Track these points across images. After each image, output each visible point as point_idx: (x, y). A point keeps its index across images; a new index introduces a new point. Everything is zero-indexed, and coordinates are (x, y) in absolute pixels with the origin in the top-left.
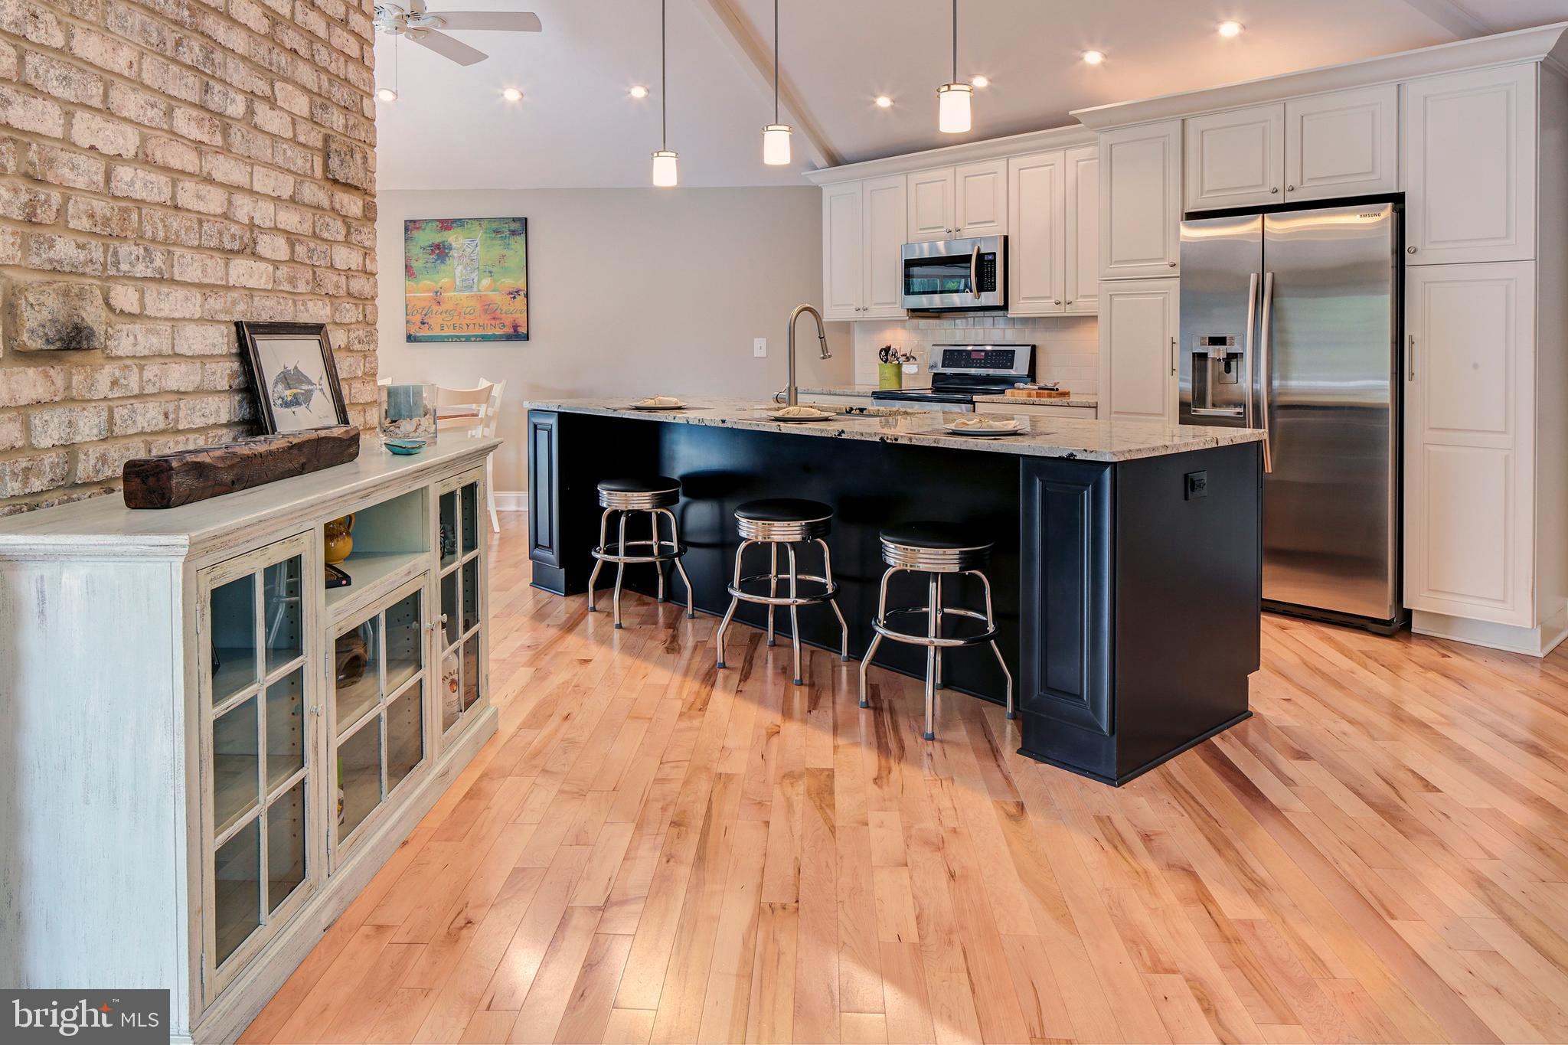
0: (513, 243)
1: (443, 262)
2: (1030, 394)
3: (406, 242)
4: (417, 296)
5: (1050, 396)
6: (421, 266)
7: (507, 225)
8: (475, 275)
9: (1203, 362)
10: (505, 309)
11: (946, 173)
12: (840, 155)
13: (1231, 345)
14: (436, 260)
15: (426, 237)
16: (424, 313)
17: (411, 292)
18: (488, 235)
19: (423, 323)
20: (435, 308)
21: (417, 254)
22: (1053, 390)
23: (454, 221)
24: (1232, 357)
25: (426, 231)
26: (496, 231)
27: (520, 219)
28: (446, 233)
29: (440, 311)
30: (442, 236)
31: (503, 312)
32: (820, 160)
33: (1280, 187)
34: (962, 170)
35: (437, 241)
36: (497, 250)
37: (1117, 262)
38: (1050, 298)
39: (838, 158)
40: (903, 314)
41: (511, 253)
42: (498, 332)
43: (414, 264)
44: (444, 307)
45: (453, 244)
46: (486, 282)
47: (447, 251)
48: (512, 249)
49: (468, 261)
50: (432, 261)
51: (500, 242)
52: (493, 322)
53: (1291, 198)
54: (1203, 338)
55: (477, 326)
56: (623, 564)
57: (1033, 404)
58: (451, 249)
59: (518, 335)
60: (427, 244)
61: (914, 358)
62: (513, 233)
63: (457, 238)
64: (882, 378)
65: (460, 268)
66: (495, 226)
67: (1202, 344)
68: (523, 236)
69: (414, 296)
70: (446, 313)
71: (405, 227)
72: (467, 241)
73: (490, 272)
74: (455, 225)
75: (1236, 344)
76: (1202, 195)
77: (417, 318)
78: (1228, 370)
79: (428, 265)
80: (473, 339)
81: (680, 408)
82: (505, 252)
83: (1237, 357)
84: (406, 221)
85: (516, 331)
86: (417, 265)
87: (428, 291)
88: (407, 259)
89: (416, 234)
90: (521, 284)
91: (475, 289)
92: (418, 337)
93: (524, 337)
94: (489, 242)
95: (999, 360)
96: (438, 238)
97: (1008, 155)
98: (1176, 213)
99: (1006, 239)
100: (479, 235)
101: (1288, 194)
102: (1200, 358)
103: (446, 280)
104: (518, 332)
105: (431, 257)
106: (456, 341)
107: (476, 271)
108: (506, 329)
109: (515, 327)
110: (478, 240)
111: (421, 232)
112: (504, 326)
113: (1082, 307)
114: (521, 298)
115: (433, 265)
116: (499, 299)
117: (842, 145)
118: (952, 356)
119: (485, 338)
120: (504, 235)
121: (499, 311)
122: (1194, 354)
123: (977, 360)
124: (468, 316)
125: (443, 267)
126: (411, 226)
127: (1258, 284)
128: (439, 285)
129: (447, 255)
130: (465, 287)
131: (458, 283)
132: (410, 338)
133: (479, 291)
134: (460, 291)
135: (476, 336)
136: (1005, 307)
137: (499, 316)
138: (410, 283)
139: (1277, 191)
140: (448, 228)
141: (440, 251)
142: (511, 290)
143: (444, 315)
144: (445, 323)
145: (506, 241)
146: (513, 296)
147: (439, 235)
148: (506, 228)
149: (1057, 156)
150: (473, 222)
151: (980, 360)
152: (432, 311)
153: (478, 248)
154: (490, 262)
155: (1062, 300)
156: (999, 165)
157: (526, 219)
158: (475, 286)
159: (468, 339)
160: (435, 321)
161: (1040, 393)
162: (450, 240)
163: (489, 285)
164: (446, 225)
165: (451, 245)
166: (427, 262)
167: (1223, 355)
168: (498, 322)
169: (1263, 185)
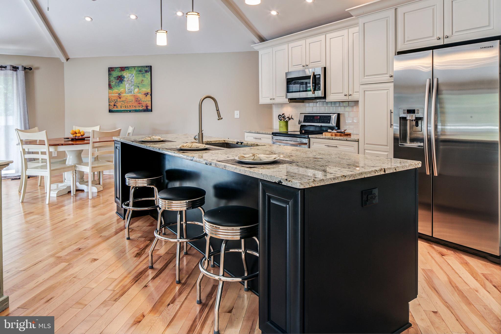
0: (146, 75)
1: (122, 83)
2: (332, 134)
3: (109, 76)
4: (113, 96)
5: (341, 136)
6: (114, 84)
7: (144, 69)
8: (133, 87)
9: (405, 121)
10: (143, 100)
11: (302, 42)
12: (265, 38)
13: (418, 113)
14: (119, 82)
15: (116, 74)
16: (115, 102)
17: (110, 94)
18: (137, 73)
19: (114, 105)
20: (119, 100)
21: (113, 80)
22: (342, 133)
23: (125, 67)
24: (418, 120)
25: (116, 71)
26: (140, 71)
27: (149, 66)
28: (122, 72)
29: (120, 101)
30: (121, 73)
31: (143, 101)
32: (257, 40)
33: (441, 36)
34: (309, 40)
35: (119, 75)
36: (140, 78)
37: (367, 76)
38: (342, 93)
39: (264, 39)
40: (287, 101)
41: (145, 79)
42: (141, 109)
43: (111, 83)
44: (122, 99)
45: (125, 76)
46: (136, 90)
47: (123, 79)
48: (146, 77)
49: (130, 82)
50: (118, 82)
51: (141, 75)
52: (139, 105)
53: (447, 42)
54: (404, 110)
55: (133, 106)
56: (132, 211)
57: (332, 139)
58: (124, 78)
59: (148, 110)
60: (116, 76)
61: (293, 119)
62: (146, 71)
63: (126, 74)
64: (280, 127)
65: (127, 85)
66: (140, 69)
67: (404, 113)
68: (150, 72)
69: (112, 96)
70: (122, 101)
71: (109, 70)
72: (130, 75)
73: (138, 86)
74: (126, 69)
75: (419, 113)
76: (404, 42)
77: (112, 104)
78: (417, 125)
79: (116, 84)
80: (132, 111)
81: (162, 141)
82: (143, 79)
83: (421, 119)
84: (109, 68)
85: (147, 108)
86: (113, 84)
87: (117, 93)
88: (109, 82)
89: (112, 72)
90: (149, 91)
91: (133, 93)
92: (113, 110)
93: (150, 110)
94: (137, 75)
95: (325, 119)
96: (119, 74)
97: (326, 33)
98: (392, 52)
99: (325, 68)
100: (134, 72)
101: (445, 40)
102: (403, 120)
103: (123, 89)
104: (148, 109)
105: (118, 81)
106: (126, 112)
107: (133, 86)
108: (143, 108)
109: (147, 107)
110: (134, 75)
111: (114, 72)
112: (143, 106)
113: (355, 97)
114: (149, 96)
115: (118, 84)
116: (141, 96)
117: (264, 33)
118: (308, 118)
119: (136, 111)
120: (143, 72)
121: (141, 101)
122: (400, 118)
123: (316, 119)
124: (130, 103)
125: (121, 85)
126: (110, 70)
127: (430, 84)
128: (120, 91)
129: (123, 80)
130: (129, 92)
131: (126, 91)
132: (110, 111)
133: (134, 93)
134: (128, 93)
135: (133, 110)
136: (325, 97)
137: (141, 102)
138: (110, 91)
139: (440, 39)
140: (123, 70)
141: (121, 79)
142: (145, 93)
143: (122, 102)
144: (122, 105)
145: (144, 74)
146: (146, 95)
147: (120, 73)
148: (143, 70)
149: (345, 32)
150: (132, 68)
151: (318, 119)
152: (118, 101)
153: (134, 77)
154: (138, 83)
155: (347, 94)
156: (322, 37)
157: (151, 66)
158: (133, 91)
159: (130, 111)
160: (119, 104)
161: (336, 134)
162: (124, 74)
163: (138, 91)
164: (123, 69)
165: (124, 76)
166: (116, 83)
167: (414, 118)
168: (140, 105)
169: (433, 36)
